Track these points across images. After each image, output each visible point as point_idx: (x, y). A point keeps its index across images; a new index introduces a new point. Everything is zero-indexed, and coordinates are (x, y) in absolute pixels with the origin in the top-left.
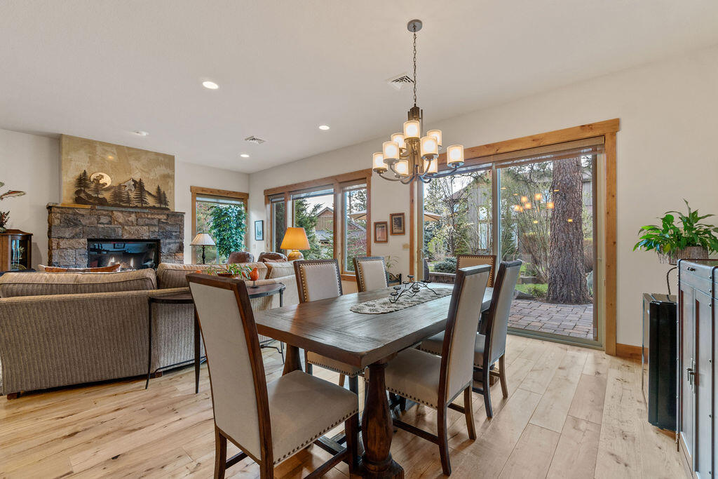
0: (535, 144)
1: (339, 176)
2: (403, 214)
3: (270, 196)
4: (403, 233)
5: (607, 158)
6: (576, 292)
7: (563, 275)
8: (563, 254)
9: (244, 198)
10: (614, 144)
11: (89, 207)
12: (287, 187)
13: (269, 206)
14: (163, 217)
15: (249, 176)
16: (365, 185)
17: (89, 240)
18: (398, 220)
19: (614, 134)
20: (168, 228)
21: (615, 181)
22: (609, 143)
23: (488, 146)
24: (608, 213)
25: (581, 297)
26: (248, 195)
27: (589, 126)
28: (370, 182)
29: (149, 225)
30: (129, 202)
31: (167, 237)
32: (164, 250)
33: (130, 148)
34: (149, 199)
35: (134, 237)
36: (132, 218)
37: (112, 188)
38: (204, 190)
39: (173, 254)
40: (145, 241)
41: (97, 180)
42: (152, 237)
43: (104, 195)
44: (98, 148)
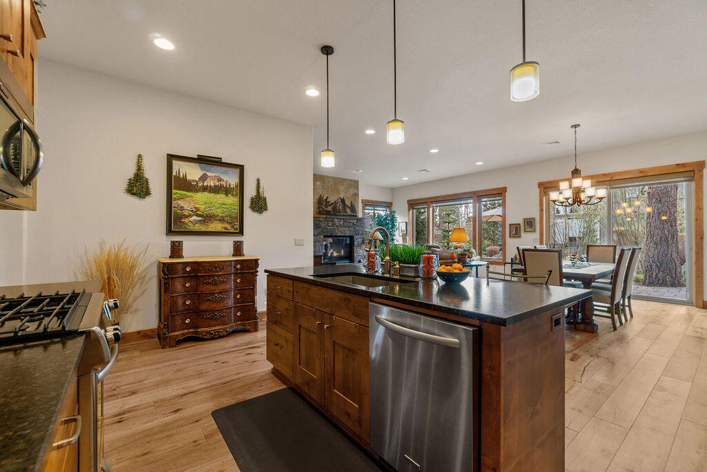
0: (641, 175)
1: (477, 191)
2: (534, 219)
3: (412, 204)
4: (534, 231)
5: (696, 185)
6: (672, 277)
7: (658, 264)
8: (659, 247)
9: (389, 205)
10: (702, 176)
11: (324, 216)
12: (429, 198)
13: (411, 212)
14: (355, 221)
15: (393, 190)
16: (501, 198)
17: (324, 236)
18: (530, 223)
19: (701, 170)
20: (357, 228)
21: (702, 200)
22: (697, 176)
23: (604, 175)
24: (696, 220)
25: (676, 282)
26: (391, 203)
27: (682, 164)
28: (505, 196)
29: (349, 227)
30: (340, 212)
31: (357, 234)
32: (356, 243)
33: (339, 178)
34: (348, 210)
35: (343, 234)
36: (342, 223)
37: (332, 204)
38: (369, 201)
39: (360, 246)
40: (346, 236)
41: (326, 200)
42: (350, 234)
43: (330, 208)
44: (326, 180)
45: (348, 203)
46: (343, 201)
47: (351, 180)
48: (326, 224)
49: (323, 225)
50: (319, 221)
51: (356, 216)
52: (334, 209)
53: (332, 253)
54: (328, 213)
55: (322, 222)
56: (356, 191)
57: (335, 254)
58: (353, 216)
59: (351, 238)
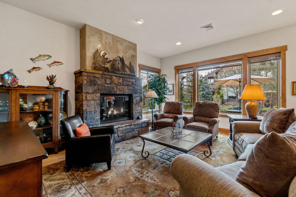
3: (179, 70)
9: (159, 72)
11: (101, 72)
14: (133, 81)
15: (161, 60)
16: (281, 57)
17: (101, 94)
20: (136, 87)
26: (160, 70)
29: (128, 85)
30: (119, 70)
31: (136, 93)
32: (134, 101)
33: (118, 37)
34: (127, 70)
35: (122, 93)
36: (121, 81)
37: (110, 61)
38: (144, 66)
39: (138, 103)
40: (126, 95)
41: (103, 56)
42: (129, 93)
43: (108, 65)
44: (104, 35)
45: (127, 63)
46: (122, 60)
47: (130, 42)
48: (103, 81)
49: (99, 82)
50: (94, 77)
51: (135, 76)
52: (113, 66)
53: (113, 112)
54: (106, 69)
55: (98, 78)
56: (133, 53)
57: (115, 112)
58: (132, 75)
59: (130, 96)
